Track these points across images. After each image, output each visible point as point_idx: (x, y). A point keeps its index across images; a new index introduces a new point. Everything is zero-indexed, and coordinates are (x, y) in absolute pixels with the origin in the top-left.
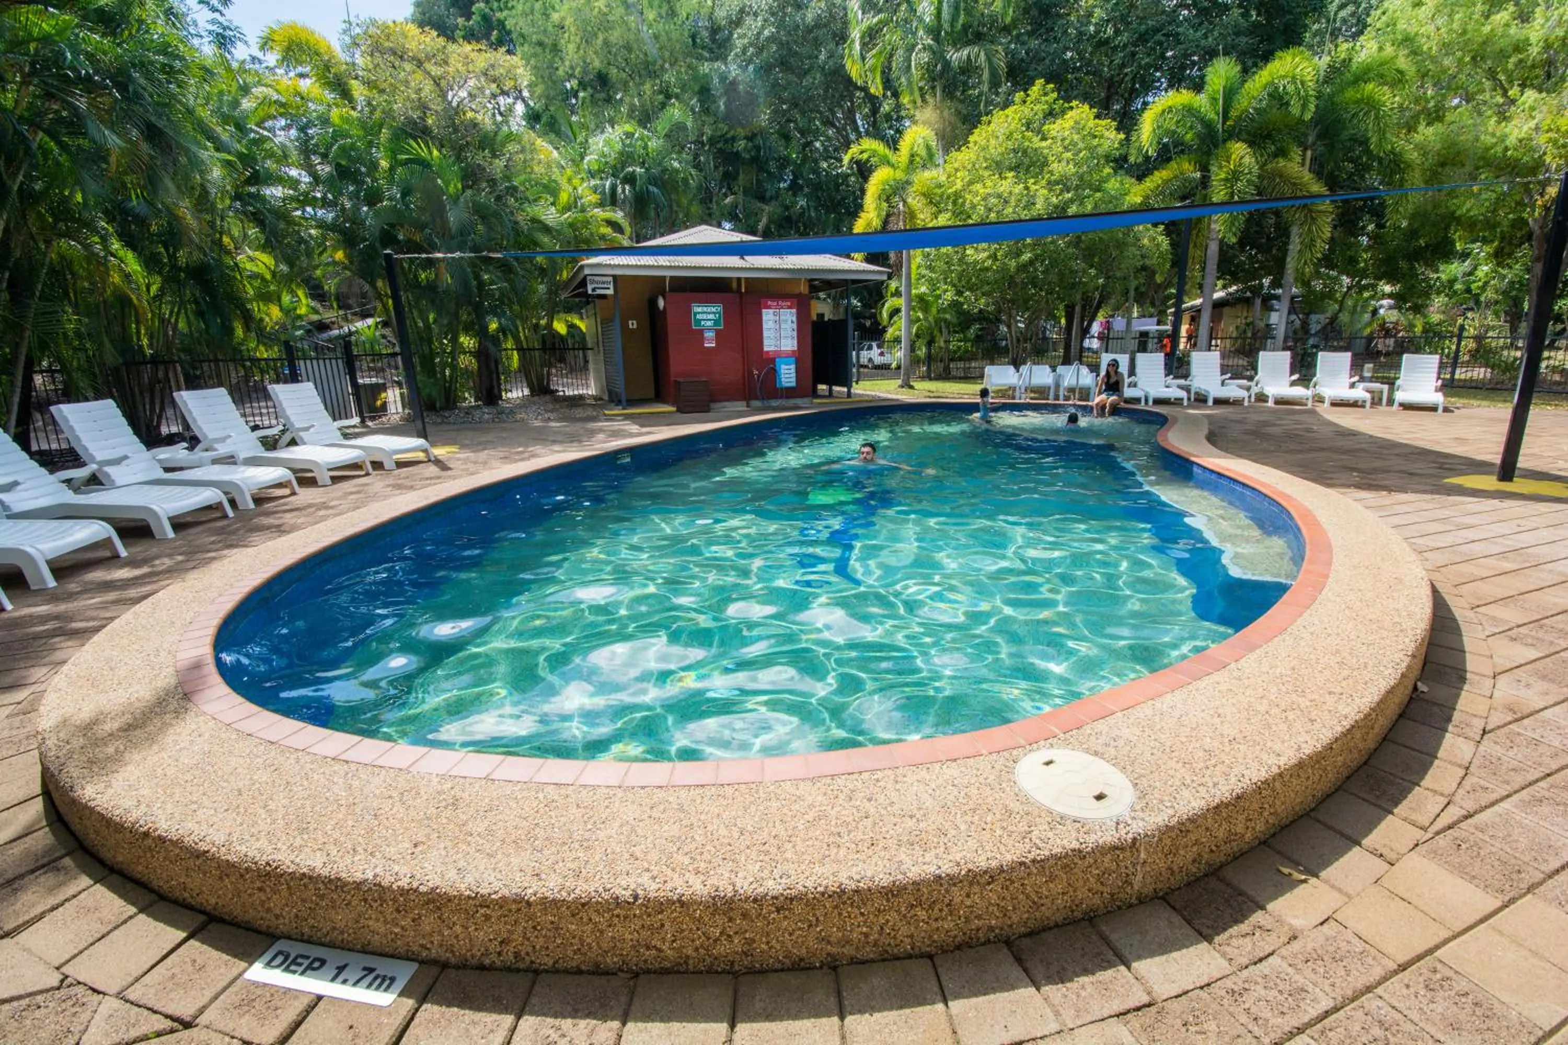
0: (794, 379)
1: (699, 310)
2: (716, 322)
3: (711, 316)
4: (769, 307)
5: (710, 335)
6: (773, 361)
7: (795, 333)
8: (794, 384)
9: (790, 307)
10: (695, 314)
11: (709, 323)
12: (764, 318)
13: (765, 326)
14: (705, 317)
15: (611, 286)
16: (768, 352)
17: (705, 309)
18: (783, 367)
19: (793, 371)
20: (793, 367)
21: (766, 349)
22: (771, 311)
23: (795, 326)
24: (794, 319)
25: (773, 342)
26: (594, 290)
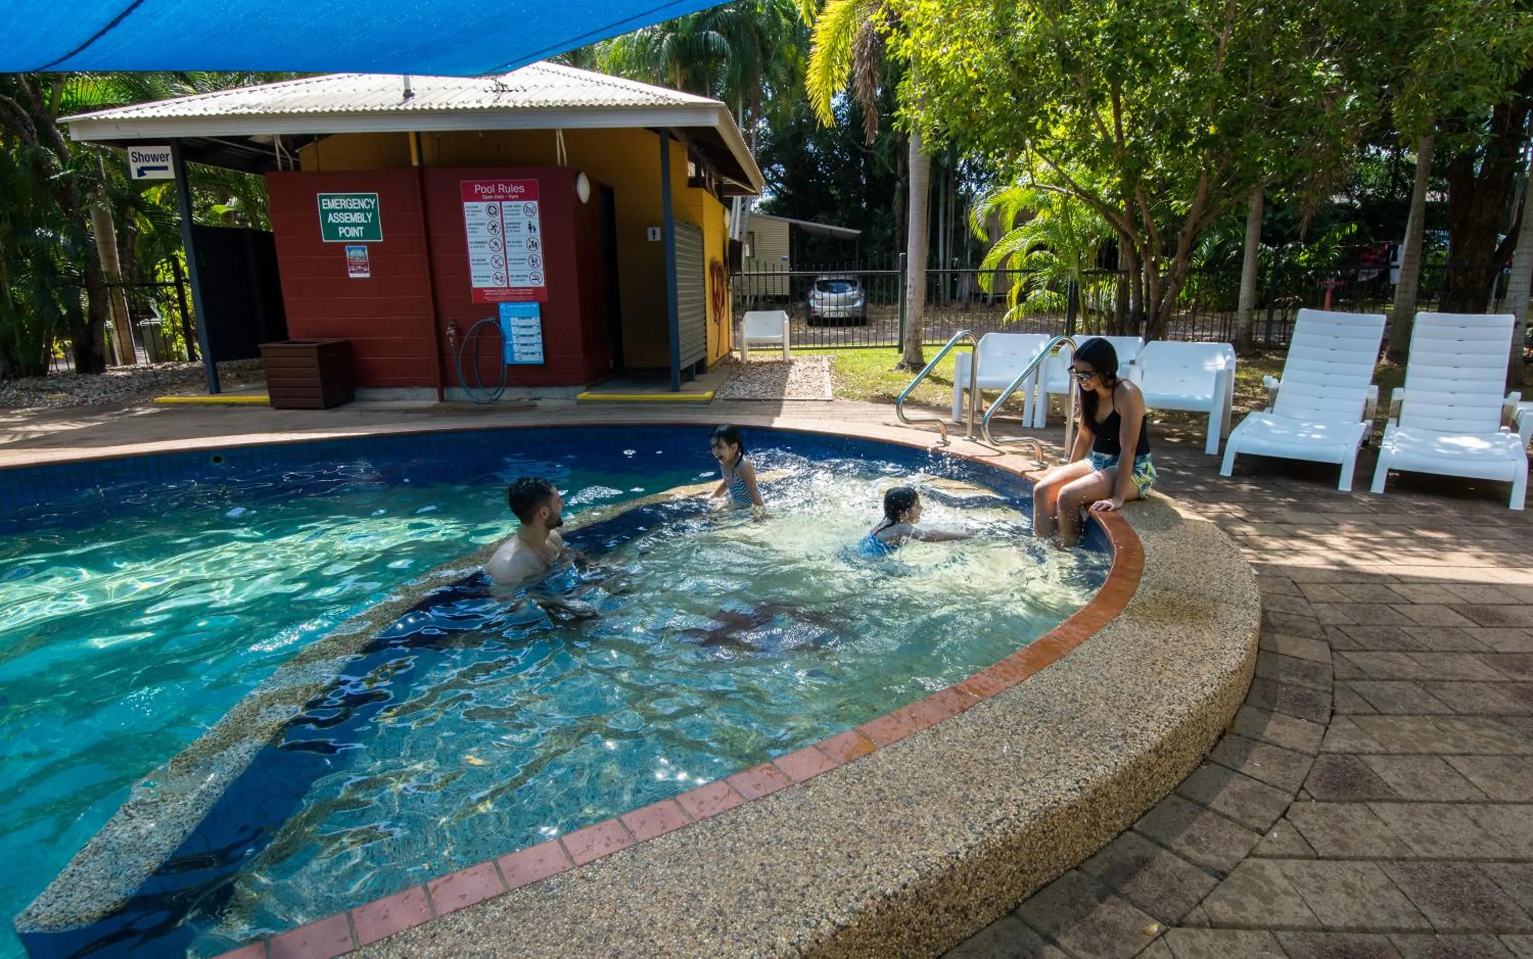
0: (538, 348)
1: (332, 204)
2: (369, 229)
3: (357, 218)
4: (478, 198)
5: (356, 254)
6: (493, 308)
7: (539, 253)
8: (538, 359)
9: (522, 197)
10: (326, 213)
11: (354, 232)
12: (469, 220)
13: (471, 238)
14: (344, 218)
15: (170, 164)
16: (480, 291)
17: (344, 203)
18: (515, 321)
19: (536, 330)
20: (536, 321)
21: (476, 284)
22: (482, 206)
23: (537, 235)
24: (536, 222)
25: (489, 270)
26: (141, 172)
